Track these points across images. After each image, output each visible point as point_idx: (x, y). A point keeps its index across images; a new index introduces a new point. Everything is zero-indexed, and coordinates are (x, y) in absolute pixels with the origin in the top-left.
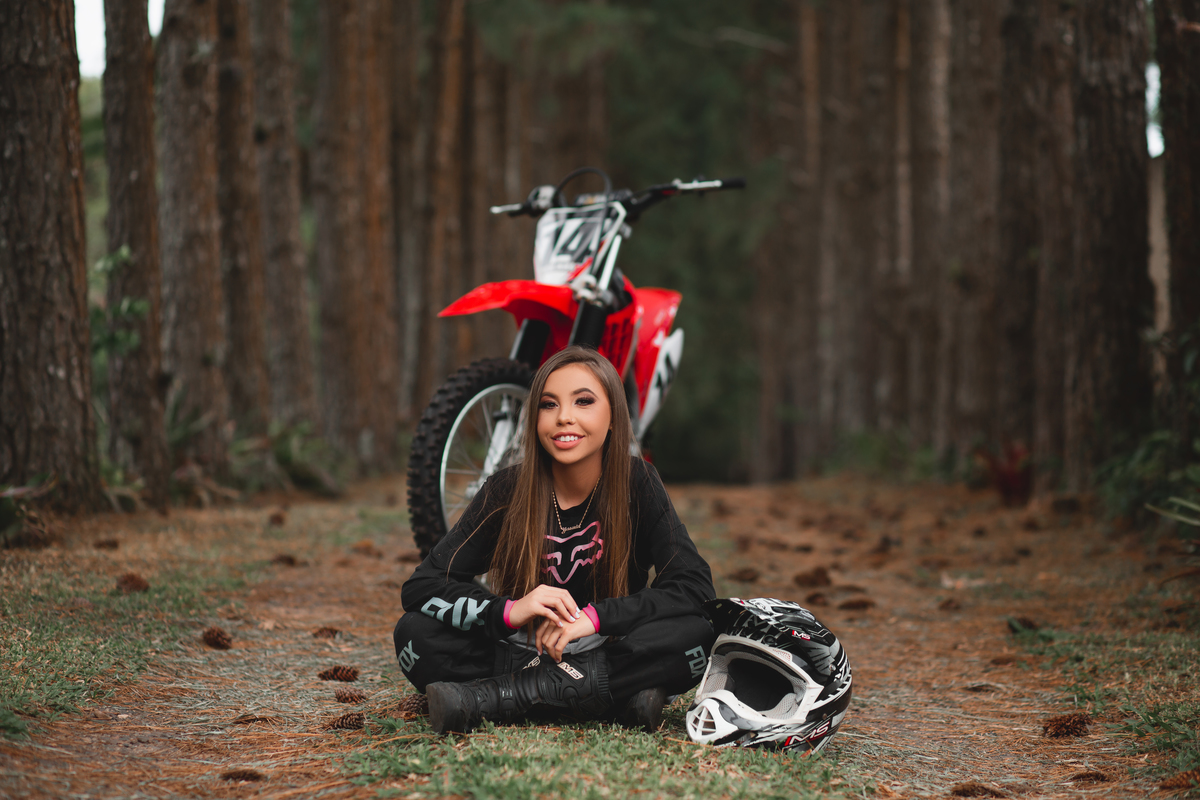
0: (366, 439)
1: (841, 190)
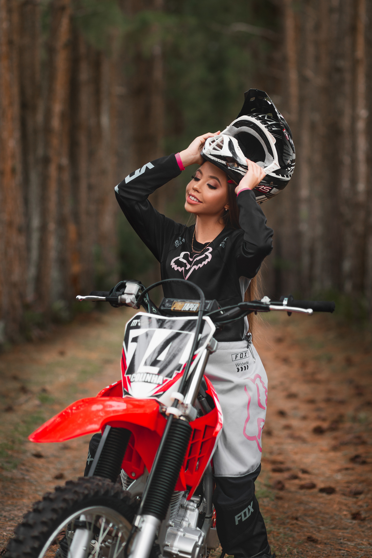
1: (313, 127)
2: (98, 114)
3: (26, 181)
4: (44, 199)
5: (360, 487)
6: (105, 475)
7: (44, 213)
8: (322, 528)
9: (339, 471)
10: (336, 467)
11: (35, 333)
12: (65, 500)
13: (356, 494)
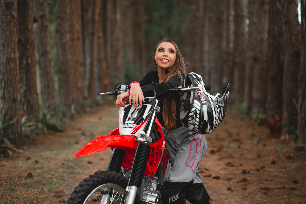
0: (73, 107)
1: (210, 19)
2: (115, 13)
3: (84, 43)
4: (92, 51)
5: (231, 176)
6: (114, 170)
7: (92, 57)
8: (214, 194)
9: (222, 169)
10: (220, 167)
11: (88, 110)
12: (93, 180)
13: (229, 179)
